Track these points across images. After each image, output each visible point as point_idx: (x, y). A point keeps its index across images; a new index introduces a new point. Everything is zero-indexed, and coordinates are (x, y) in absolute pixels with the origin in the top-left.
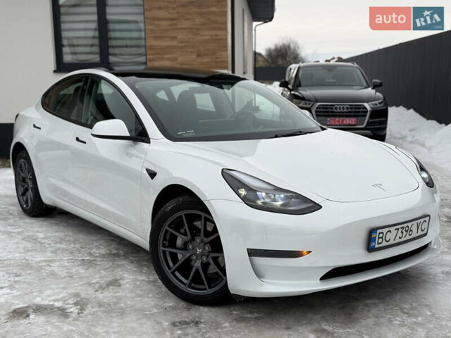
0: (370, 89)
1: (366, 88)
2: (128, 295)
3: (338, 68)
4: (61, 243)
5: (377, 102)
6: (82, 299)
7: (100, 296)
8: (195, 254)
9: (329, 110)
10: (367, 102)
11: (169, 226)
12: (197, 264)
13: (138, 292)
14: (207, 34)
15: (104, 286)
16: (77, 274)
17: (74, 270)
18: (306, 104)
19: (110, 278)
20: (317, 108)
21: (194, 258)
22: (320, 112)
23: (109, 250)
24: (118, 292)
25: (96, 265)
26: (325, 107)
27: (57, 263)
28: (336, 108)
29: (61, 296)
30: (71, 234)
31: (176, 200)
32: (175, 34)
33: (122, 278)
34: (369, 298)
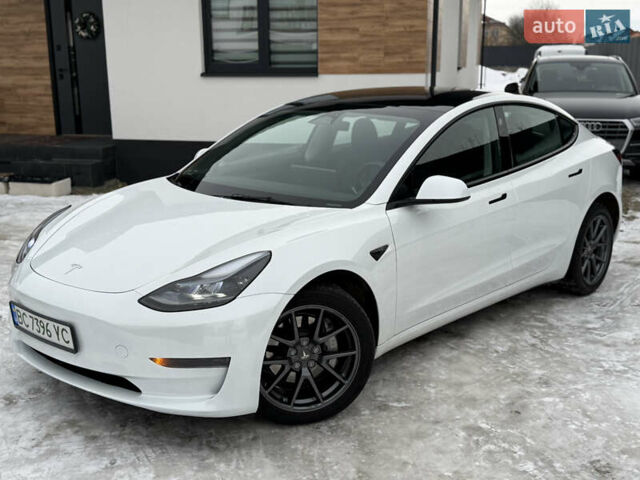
14: (399, 25)
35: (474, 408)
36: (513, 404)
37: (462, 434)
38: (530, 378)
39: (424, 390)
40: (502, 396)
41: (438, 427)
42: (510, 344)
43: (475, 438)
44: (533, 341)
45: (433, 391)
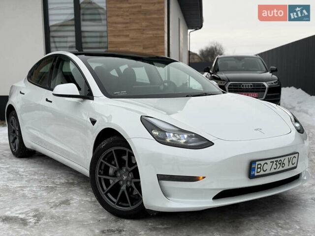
0: (268, 73)
1: (266, 72)
2: (74, 211)
3: (246, 58)
4: (34, 175)
5: (273, 82)
6: (40, 213)
7: (53, 211)
8: (122, 180)
9: (239, 87)
10: (266, 82)
11: (104, 159)
12: (124, 188)
13: (81, 209)
14: (150, 33)
15: (58, 204)
16: (41, 196)
17: (39, 194)
18: (221, 83)
19: (64, 199)
20: (230, 86)
21: (121, 183)
22: (232, 88)
23: (67, 180)
24: (67, 209)
25: (56, 190)
26: (234, 85)
27: (28, 189)
28: (243, 86)
29: (25, 211)
30: (42, 169)
31: (108, 139)
32: (128, 33)
33: (72, 199)
34: (254, 215)
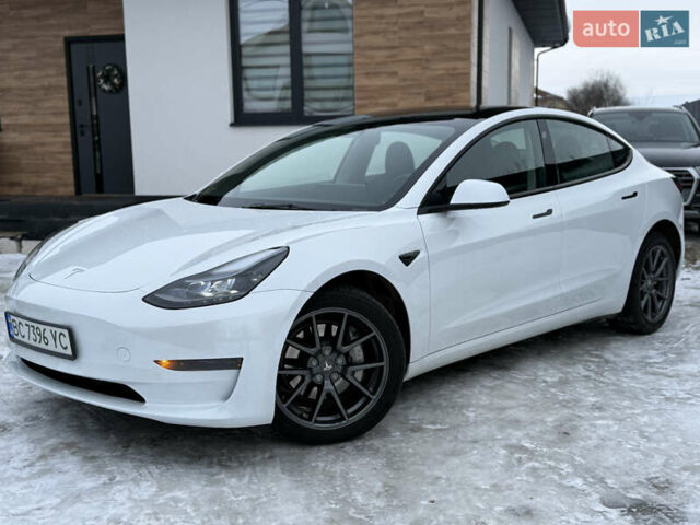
3: (654, 114)
32: (395, 68)
35: (518, 429)
36: (561, 426)
37: (504, 452)
38: (581, 404)
39: (464, 415)
40: (550, 419)
41: (476, 446)
42: (561, 375)
43: (517, 456)
44: (587, 373)
45: (472, 415)
